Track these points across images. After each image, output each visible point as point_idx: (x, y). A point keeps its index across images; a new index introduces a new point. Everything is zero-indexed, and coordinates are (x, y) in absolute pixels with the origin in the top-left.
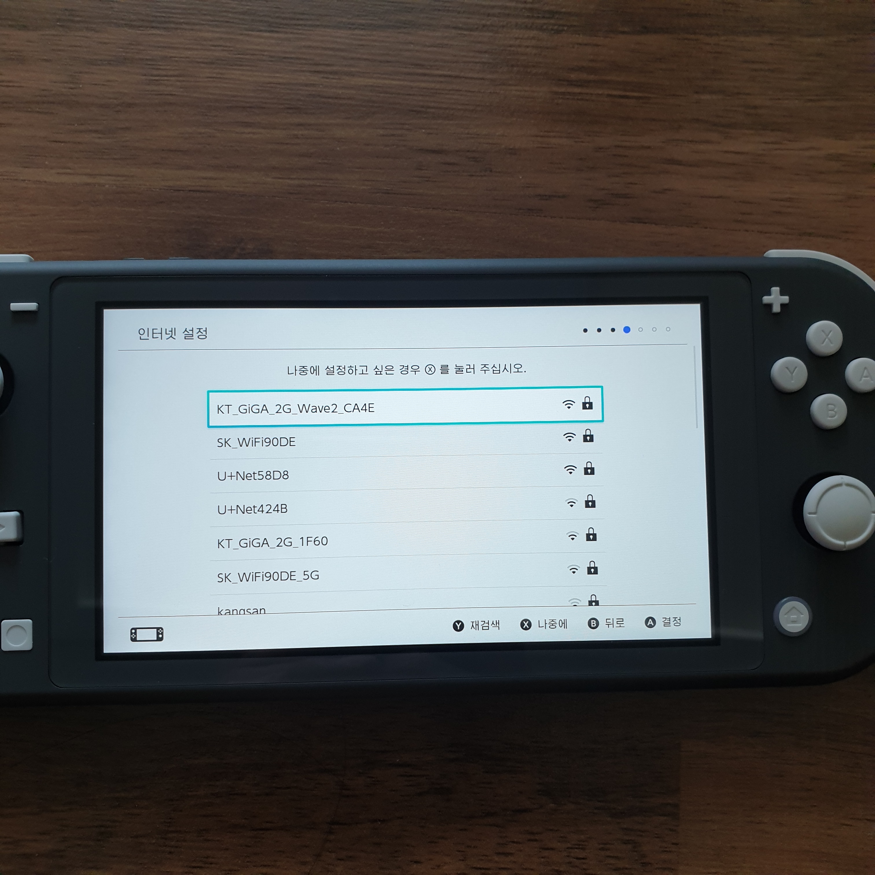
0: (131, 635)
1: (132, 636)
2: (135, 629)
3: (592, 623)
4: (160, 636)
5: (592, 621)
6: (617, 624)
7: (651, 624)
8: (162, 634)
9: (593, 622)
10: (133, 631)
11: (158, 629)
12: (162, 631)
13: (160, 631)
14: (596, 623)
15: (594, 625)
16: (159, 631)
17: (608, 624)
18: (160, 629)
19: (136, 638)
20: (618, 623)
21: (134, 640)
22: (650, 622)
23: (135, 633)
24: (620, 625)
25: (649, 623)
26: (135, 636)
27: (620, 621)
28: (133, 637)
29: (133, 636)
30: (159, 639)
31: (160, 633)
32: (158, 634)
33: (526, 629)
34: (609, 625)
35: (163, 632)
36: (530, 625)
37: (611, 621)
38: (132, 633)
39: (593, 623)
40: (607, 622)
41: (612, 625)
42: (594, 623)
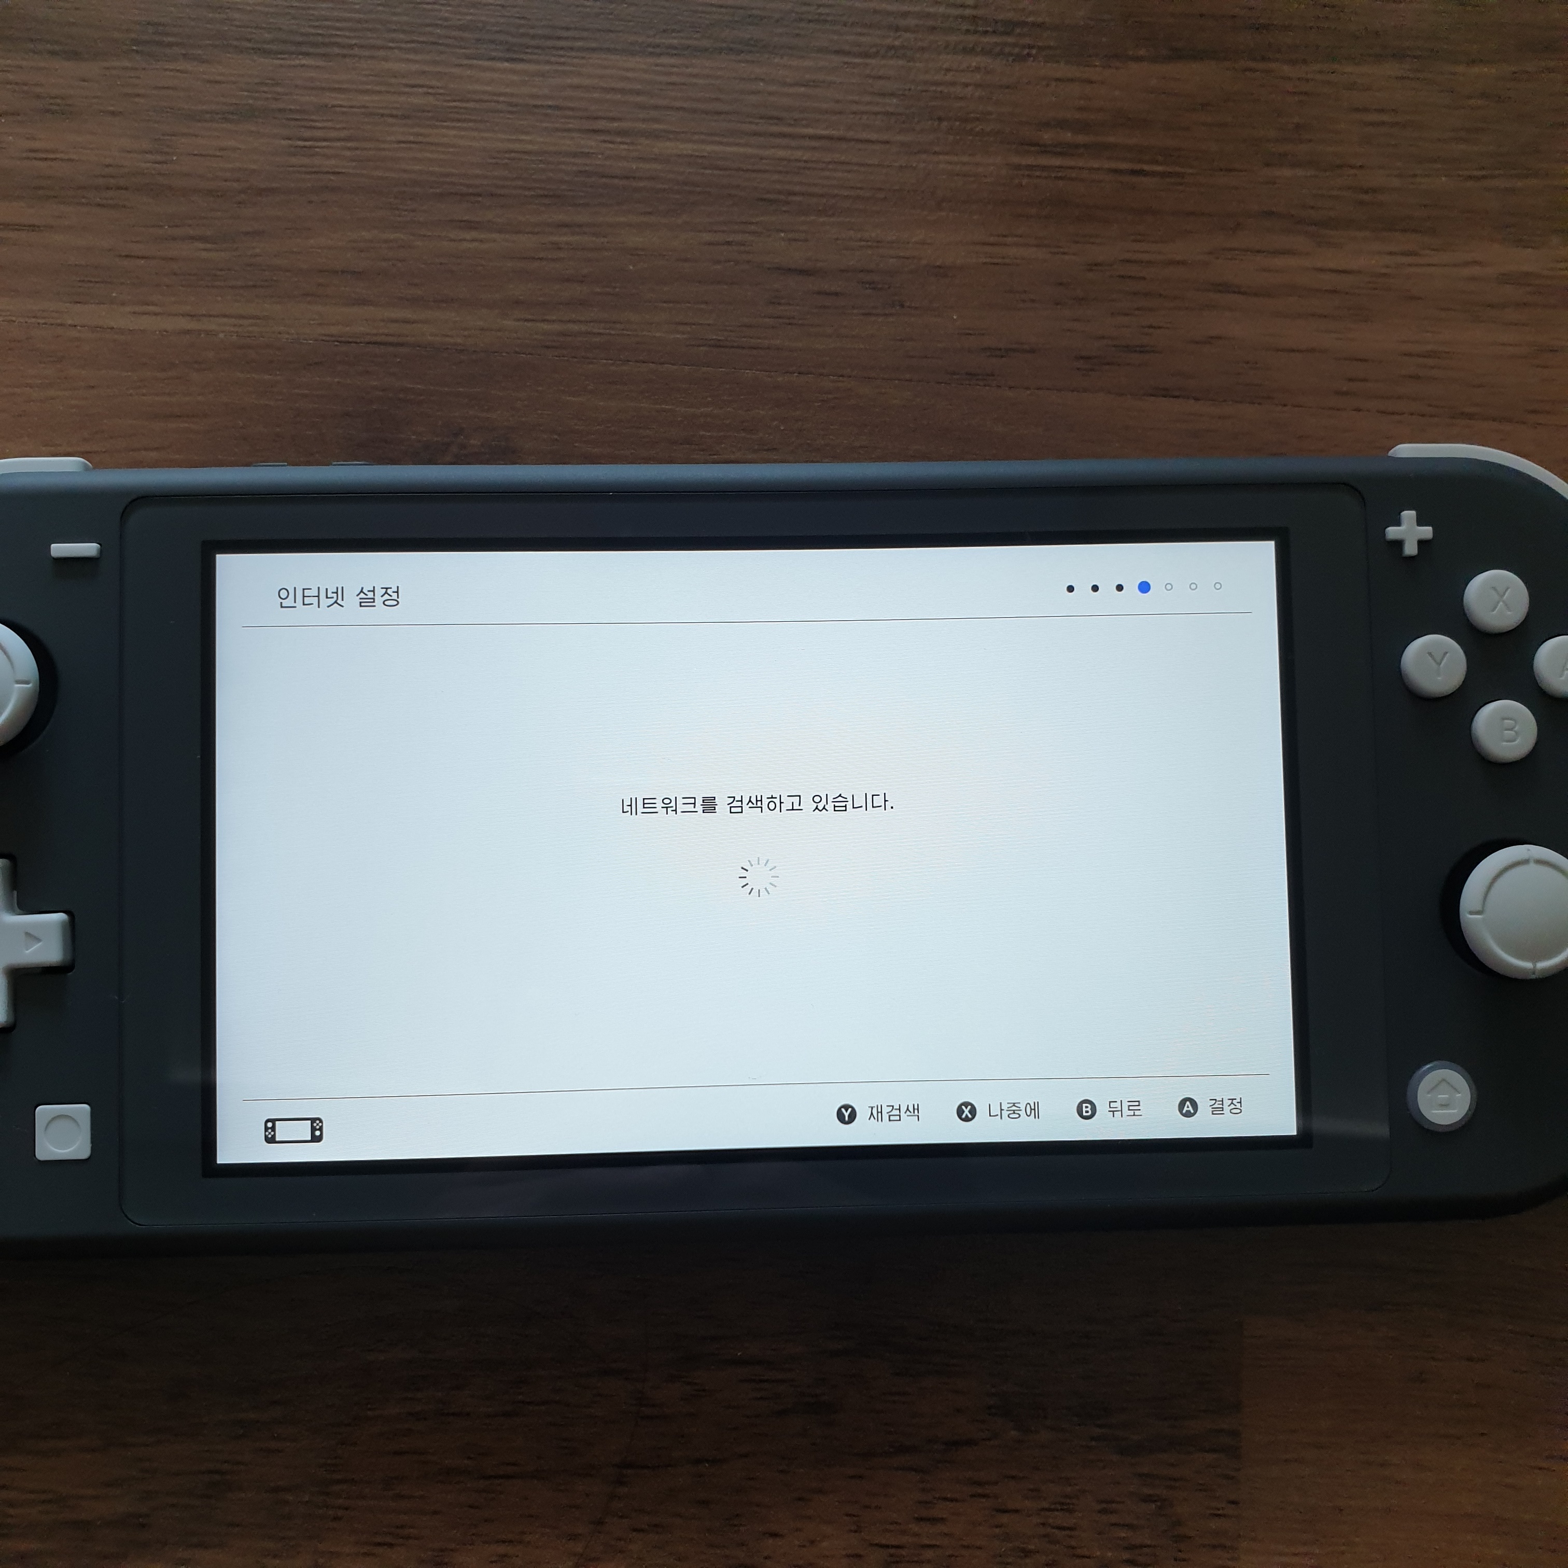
0: (266, 1131)
1: (267, 1133)
2: (273, 1121)
3: (1084, 1110)
4: (318, 1133)
5: (1084, 1105)
6: (1129, 1110)
7: (1189, 1111)
8: (321, 1129)
9: (1087, 1107)
10: (270, 1125)
11: (313, 1120)
12: (320, 1124)
13: (318, 1125)
14: (1091, 1109)
15: (1087, 1112)
16: (315, 1125)
17: (1113, 1111)
18: (318, 1122)
19: (274, 1136)
20: (1131, 1108)
21: (271, 1140)
22: (1188, 1107)
23: (273, 1128)
24: (1134, 1113)
25: (1186, 1109)
26: (272, 1133)
27: (1135, 1106)
28: (270, 1136)
29: (270, 1133)
30: (316, 1139)
31: (318, 1127)
32: (313, 1129)
33: (967, 1119)
34: (1115, 1112)
35: (322, 1126)
36: (973, 1112)
37: (1118, 1105)
38: (266, 1129)
39: (1087, 1109)
40: (1110, 1107)
41: (1120, 1112)
42: (1089, 1109)
